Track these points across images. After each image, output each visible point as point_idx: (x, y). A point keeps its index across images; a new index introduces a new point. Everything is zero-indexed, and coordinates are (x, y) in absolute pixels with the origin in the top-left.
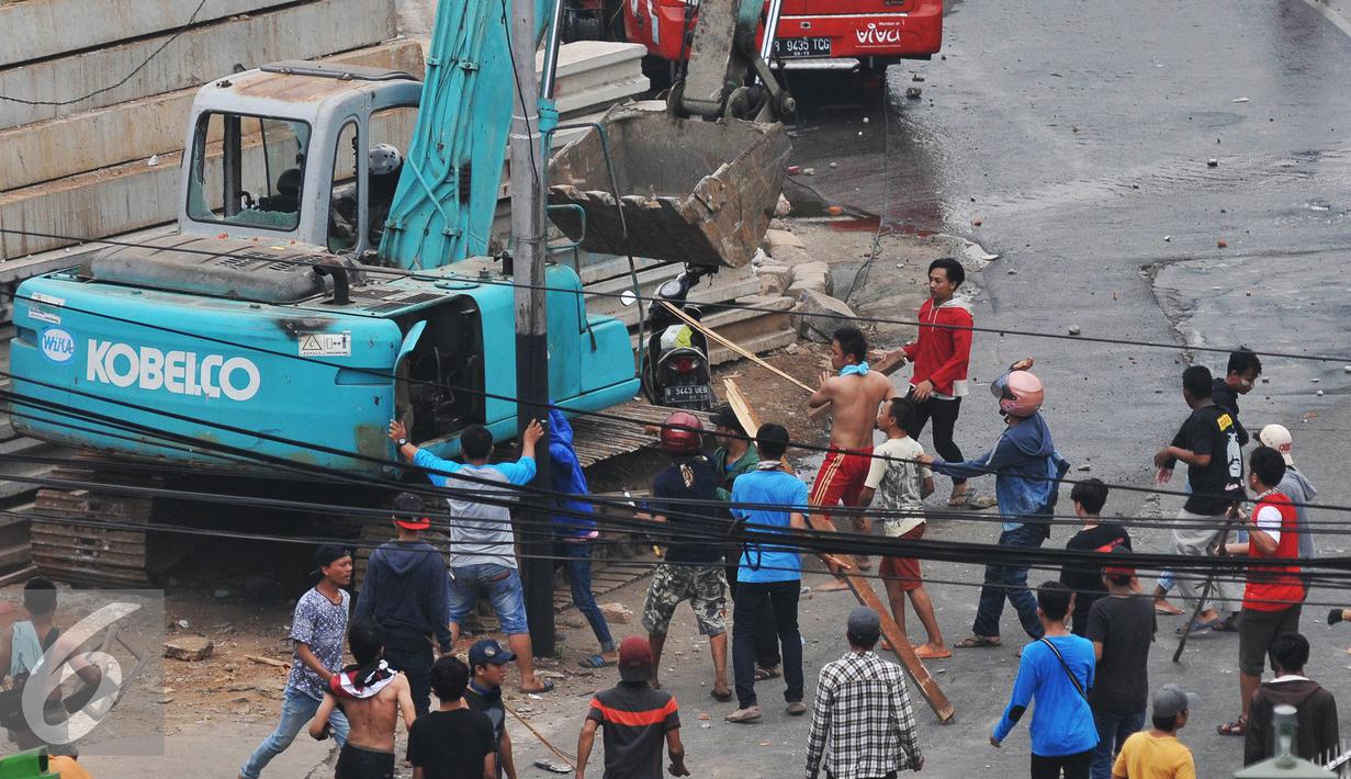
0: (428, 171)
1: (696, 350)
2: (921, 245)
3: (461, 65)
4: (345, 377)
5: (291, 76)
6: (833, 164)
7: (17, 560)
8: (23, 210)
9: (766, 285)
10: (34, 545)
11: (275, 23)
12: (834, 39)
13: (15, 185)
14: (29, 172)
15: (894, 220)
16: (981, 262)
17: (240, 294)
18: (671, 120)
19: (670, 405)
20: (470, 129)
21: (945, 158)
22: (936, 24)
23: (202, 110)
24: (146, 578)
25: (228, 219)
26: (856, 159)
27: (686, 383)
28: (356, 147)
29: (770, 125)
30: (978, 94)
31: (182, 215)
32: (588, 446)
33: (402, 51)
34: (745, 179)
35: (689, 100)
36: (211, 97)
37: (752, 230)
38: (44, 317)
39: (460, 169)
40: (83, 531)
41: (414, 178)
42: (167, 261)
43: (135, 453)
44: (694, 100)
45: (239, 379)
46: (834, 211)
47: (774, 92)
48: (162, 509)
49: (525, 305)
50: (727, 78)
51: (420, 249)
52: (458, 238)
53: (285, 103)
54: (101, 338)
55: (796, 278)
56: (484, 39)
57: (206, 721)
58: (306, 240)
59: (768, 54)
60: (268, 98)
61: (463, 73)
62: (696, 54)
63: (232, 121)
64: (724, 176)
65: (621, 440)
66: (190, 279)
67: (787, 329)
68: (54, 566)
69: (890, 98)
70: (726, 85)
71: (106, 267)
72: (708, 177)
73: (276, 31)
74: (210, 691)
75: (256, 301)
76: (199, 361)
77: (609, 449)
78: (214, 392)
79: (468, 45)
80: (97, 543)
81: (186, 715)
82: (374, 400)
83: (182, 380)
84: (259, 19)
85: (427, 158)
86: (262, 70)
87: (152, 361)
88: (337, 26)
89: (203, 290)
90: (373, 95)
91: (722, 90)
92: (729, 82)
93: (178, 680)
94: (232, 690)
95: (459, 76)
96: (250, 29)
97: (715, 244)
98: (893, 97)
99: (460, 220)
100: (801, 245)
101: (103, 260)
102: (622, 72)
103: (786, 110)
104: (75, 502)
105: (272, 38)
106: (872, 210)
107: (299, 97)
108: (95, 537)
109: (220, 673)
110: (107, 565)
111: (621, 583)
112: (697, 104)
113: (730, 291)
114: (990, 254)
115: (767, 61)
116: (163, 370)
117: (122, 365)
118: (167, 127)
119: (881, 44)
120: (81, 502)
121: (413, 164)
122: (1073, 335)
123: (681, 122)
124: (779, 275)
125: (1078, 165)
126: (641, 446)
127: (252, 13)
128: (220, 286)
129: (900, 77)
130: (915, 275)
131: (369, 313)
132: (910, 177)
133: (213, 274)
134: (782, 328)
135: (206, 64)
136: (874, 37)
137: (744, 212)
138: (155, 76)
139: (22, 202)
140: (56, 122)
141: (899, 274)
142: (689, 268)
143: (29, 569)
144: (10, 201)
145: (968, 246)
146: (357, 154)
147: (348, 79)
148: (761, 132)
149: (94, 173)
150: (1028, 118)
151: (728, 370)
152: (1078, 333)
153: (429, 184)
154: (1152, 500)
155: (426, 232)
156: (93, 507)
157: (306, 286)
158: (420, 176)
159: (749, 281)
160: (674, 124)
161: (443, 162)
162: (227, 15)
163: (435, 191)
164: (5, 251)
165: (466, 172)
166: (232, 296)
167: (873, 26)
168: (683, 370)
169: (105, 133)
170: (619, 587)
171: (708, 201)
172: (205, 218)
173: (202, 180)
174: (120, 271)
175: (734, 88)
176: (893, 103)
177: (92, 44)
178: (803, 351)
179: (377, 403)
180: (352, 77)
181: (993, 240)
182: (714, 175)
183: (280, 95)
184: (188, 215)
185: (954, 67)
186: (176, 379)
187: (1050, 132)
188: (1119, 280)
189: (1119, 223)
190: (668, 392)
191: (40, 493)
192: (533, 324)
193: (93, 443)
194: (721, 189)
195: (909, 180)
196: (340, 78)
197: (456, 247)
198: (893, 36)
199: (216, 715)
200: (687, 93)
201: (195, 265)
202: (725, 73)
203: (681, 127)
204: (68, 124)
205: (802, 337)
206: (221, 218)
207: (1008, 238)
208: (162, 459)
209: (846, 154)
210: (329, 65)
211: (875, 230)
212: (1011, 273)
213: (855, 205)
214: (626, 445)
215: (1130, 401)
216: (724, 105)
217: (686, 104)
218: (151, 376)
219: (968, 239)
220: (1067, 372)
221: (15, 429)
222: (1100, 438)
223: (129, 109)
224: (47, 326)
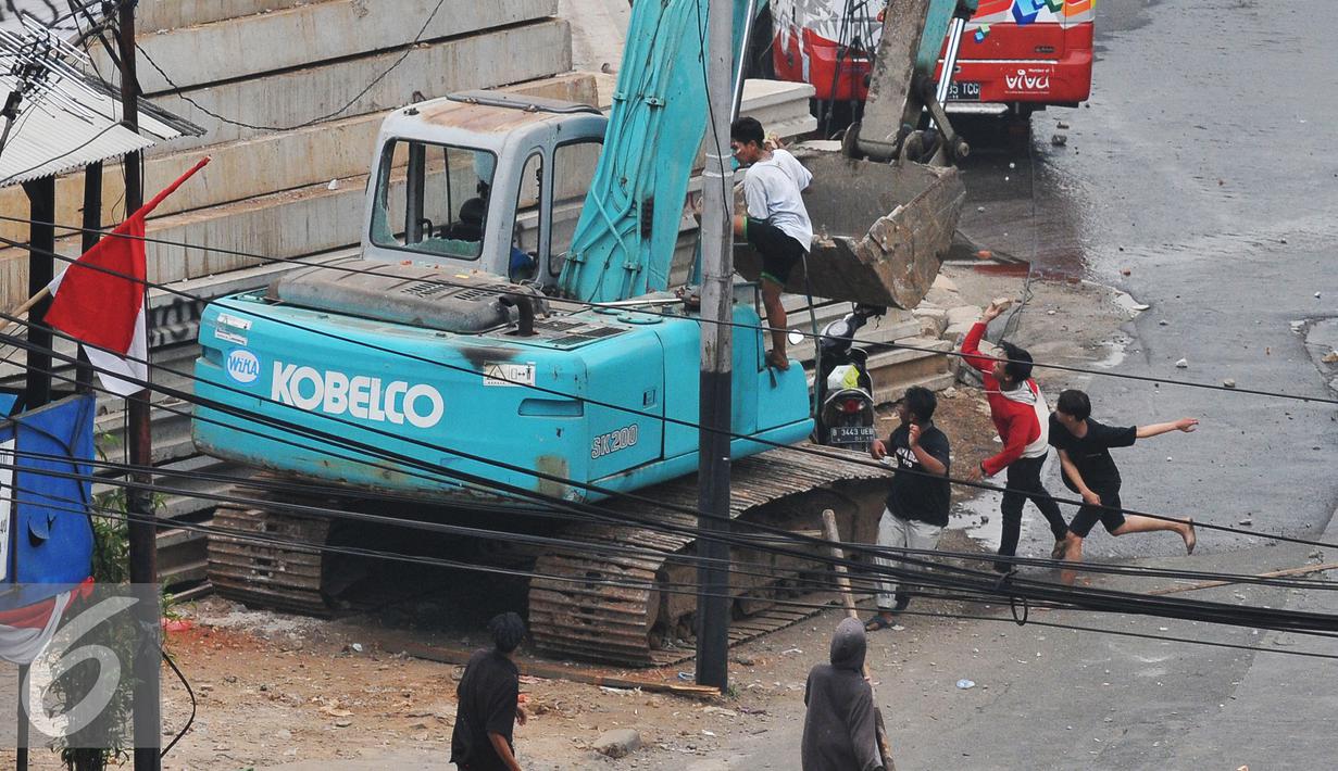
0: (610, 203)
1: (863, 391)
2: (1071, 292)
3: (648, 100)
4: (530, 409)
5: (478, 106)
6: (981, 208)
7: (192, 578)
8: (206, 229)
9: (924, 327)
10: (210, 563)
11: (454, 52)
12: (983, 83)
13: (197, 205)
14: (212, 193)
15: (1044, 266)
16: (1131, 311)
17: (425, 322)
18: (847, 160)
19: (835, 446)
20: (654, 166)
21: (1092, 207)
22: (1085, 73)
23: (389, 137)
24: (320, 600)
25: (410, 246)
26: (1003, 204)
27: (852, 424)
28: (540, 179)
29: (946, 169)
30: (1123, 143)
31: (365, 240)
32: (761, 484)
33: (576, 84)
34: (919, 222)
35: (864, 141)
36: (398, 124)
37: (922, 273)
38: (229, 337)
39: (643, 204)
40: (259, 552)
41: (595, 212)
42: (355, 287)
43: (316, 476)
44: (869, 142)
45: (423, 406)
46: (983, 255)
47: (948, 137)
48: (340, 531)
49: (711, 342)
50: (903, 121)
51: (600, 282)
52: (638, 272)
53: (472, 133)
54: (286, 361)
55: (950, 322)
56: (671, 75)
57: (385, 746)
58: (487, 269)
59: (943, 99)
60: (455, 128)
61: (649, 108)
62: (873, 95)
63: (418, 148)
64: (900, 217)
65: (794, 480)
66: (376, 305)
67: (945, 373)
68: (229, 585)
69: (1034, 146)
70: (901, 127)
71: (293, 290)
72: (883, 218)
73: (454, 59)
74: (388, 716)
75: (442, 330)
76: (384, 387)
77: (783, 489)
78: (398, 419)
79: (655, 80)
80: (274, 564)
81: (365, 740)
82: (556, 432)
83: (367, 406)
84: (439, 48)
85: (610, 192)
86: (448, 99)
87: (337, 385)
88: (514, 56)
89: (390, 317)
90: (559, 128)
91: (898, 133)
92: (905, 125)
93: (356, 703)
94: (410, 716)
95: (644, 111)
96: (429, 57)
97: (887, 285)
98: (1038, 143)
99: (640, 256)
100: (956, 289)
101: (290, 283)
102: (788, 112)
103: (960, 154)
104: (252, 522)
105: (451, 67)
106: (1023, 255)
107: (486, 127)
108: (272, 558)
109: (398, 699)
110: (281, 586)
111: (790, 622)
112: (872, 145)
113: (891, 333)
114: (1140, 303)
115: (942, 105)
116: (347, 395)
117: (307, 388)
118: (347, 152)
119: (1029, 90)
120: (258, 522)
121: (596, 197)
122: (1228, 387)
123: (856, 162)
124: (936, 318)
125: (1225, 218)
126: (814, 486)
127: (433, 42)
128: (406, 313)
129: (1044, 124)
130: (1065, 322)
131: (553, 345)
132: (1058, 224)
133: (399, 302)
134: (940, 371)
135: (386, 90)
136: (1023, 83)
137: (917, 254)
138: (336, 101)
139: (206, 222)
140: (239, 144)
141: (1051, 321)
142: (857, 308)
143: (204, 587)
144: (194, 221)
145: (1119, 295)
146: (540, 186)
147: (533, 111)
148: (936, 176)
149: (274, 195)
150: (1173, 169)
151: (885, 411)
152: (1234, 386)
153: (611, 217)
154: (1316, 556)
155: (607, 265)
156: (269, 527)
157: (489, 316)
158: (602, 208)
159: (909, 323)
160: (849, 164)
161: (626, 197)
162: (408, 42)
163: (617, 225)
164: (187, 270)
165: (648, 207)
166: (418, 324)
167: (1022, 73)
168: (849, 410)
169: (286, 156)
170: (787, 626)
171: (883, 242)
172: (388, 244)
173: (385, 204)
174: (306, 294)
175: (909, 131)
176: (1039, 150)
177: (277, 67)
178: (960, 394)
179: (559, 434)
180: (538, 109)
181: (1143, 290)
182: (889, 217)
183: (465, 125)
184: (371, 240)
185: (1098, 116)
186: (360, 405)
187: (1196, 185)
188: (1271, 335)
189: (1269, 277)
190: (834, 432)
191: (218, 512)
192: (718, 361)
193: (275, 464)
194: (895, 229)
195: (1056, 227)
196: (526, 110)
197: (636, 280)
198: (1042, 83)
199: (395, 740)
200: (862, 135)
201: (380, 292)
202: (901, 116)
203: (855, 168)
204: (252, 146)
205: (959, 382)
206: (401, 243)
207: (1159, 289)
208: (343, 483)
209: (994, 198)
210: (510, 94)
211: (1026, 276)
212: (1163, 324)
213: (1002, 249)
214: (799, 485)
215: (1289, 457)
216: (899, 148)
217: (862, 145)
218: (336, 400)
219: (1118, 288)
220: (1224, 425)
221: (197, 447)
222: (1260, 493)
223: (310, 133)
224: (233, 347)
